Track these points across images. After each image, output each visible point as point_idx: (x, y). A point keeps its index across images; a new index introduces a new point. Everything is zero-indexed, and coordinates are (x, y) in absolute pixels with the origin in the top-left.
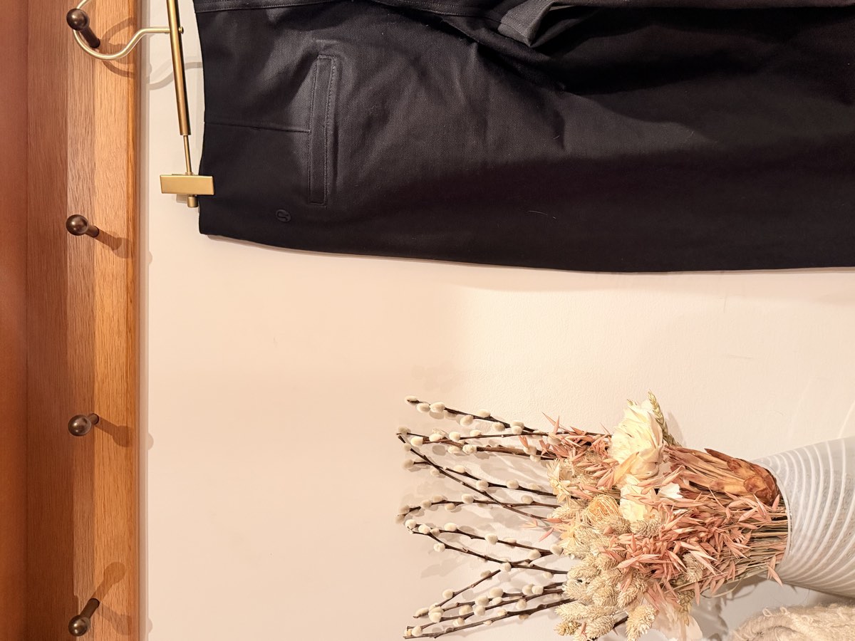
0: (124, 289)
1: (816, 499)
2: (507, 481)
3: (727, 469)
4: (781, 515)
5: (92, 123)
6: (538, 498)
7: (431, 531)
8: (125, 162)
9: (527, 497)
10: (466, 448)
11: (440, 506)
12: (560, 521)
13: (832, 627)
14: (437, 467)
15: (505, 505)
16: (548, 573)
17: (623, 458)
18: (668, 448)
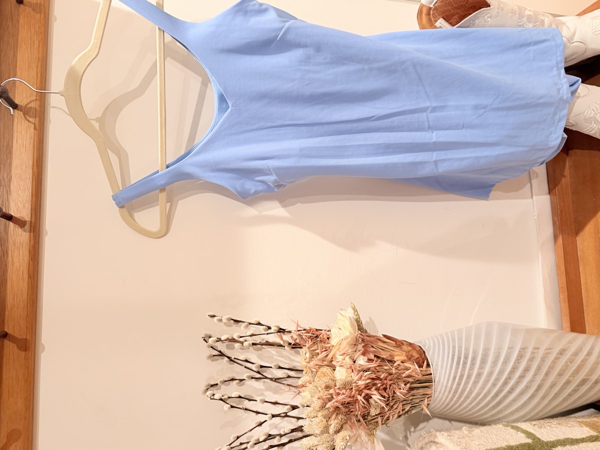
0: (27, 252)
1: (448, 361)
2: (272, 363)
3: (396, 347)
4: (429, 372)
5: (11, 152)
6: (292, 373)
7: (223, 398)
8: (31, 175)
9: (286, 373)
10: (246, 344)
11: (231, 382)
12: (303, 386)
13: (459, 438)
14: (229, 357)
15: (271, 379)
16: (295, 419)
17: (335, 343)
18: (361, 335)
